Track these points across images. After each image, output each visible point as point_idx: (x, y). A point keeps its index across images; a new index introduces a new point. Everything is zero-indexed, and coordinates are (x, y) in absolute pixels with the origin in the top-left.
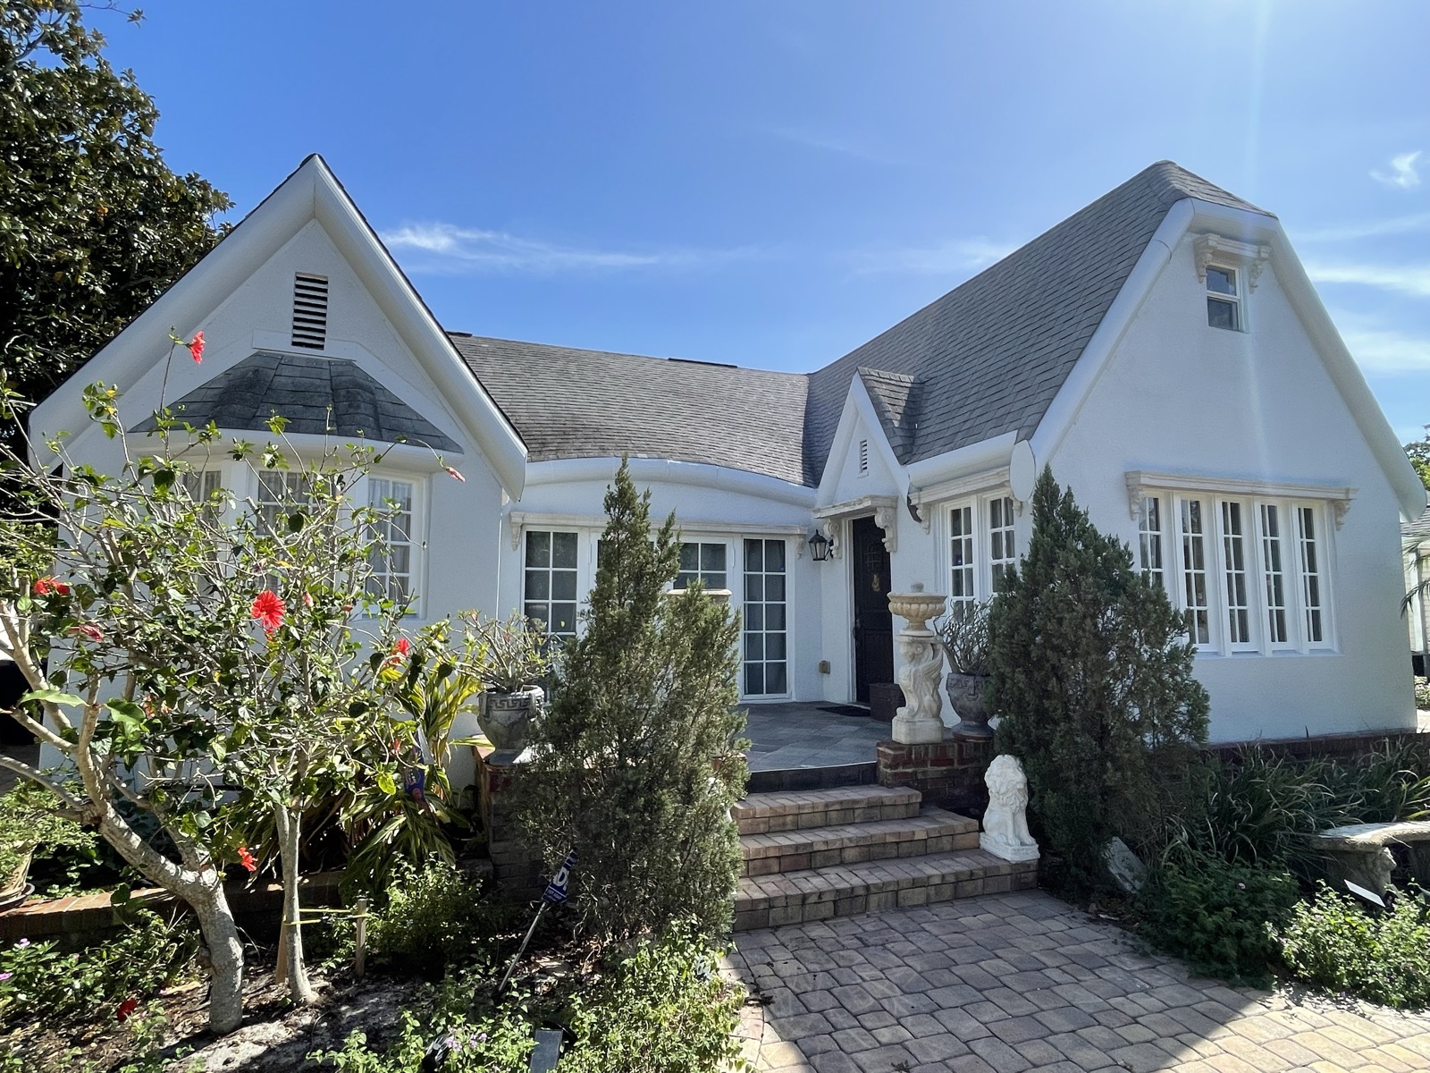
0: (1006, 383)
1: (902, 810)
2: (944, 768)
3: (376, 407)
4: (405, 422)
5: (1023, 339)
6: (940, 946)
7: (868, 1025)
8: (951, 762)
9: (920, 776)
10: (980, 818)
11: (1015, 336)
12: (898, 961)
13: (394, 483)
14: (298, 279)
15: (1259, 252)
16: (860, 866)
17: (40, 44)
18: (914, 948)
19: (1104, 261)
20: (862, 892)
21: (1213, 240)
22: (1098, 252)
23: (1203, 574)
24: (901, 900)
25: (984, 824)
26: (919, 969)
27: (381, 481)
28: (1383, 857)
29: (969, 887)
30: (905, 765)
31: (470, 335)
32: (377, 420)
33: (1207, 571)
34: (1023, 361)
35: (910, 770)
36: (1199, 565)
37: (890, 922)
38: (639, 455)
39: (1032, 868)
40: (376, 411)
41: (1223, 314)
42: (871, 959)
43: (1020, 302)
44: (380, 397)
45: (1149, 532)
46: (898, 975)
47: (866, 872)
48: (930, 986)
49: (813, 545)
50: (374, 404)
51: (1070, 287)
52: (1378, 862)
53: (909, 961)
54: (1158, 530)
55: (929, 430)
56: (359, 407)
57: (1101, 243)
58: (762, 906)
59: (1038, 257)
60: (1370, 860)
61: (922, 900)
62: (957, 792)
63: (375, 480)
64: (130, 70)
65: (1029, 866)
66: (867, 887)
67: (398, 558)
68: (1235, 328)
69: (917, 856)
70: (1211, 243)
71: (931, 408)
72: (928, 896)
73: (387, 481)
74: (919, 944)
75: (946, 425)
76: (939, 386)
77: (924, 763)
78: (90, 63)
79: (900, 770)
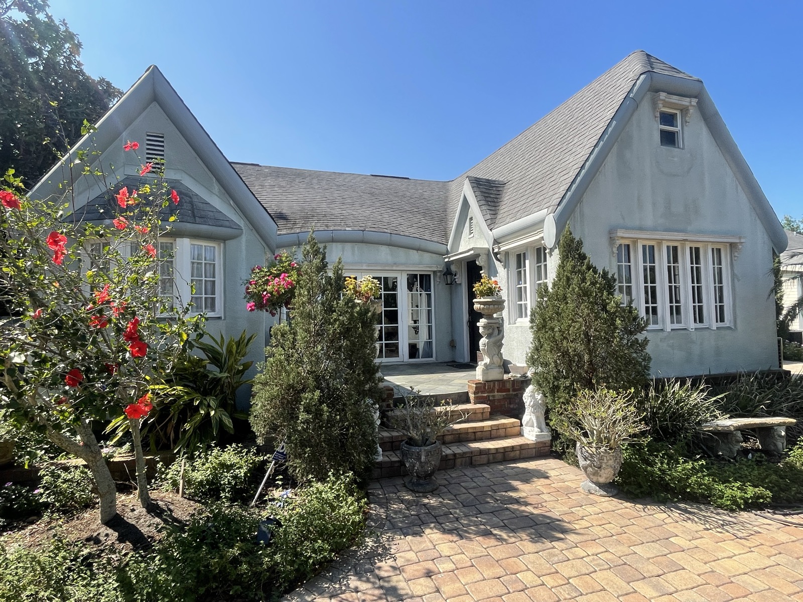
0: (545, 182)
1: (480, 415)
2: (504, 394)
3: (192, 205)
4: (210, 213)
5: (557, 156)
6: (489, 483)
7: (441, 521)
8: (508, 390)
9: (491, 398)
10: (521, 419)
11: (553, 155)
12: (464, 491)
13: (205, 246)
14: (148, 136)
15: (691, 102)
16: (452, 444)
17: (12, 7)
18: (475, 484)
19: (601, 110)
20: (451, 457)
21: (663, 95)
22: (599, 105)
23: (655, 287)
24: (473, 461)
25: (523, 422)
26: (475, 495)
27: (198, 245)
28: (735, 435)
29: (512, 454)
30: (482, 392)
31: (258, 165)
32: (193, 212)
33: (658, 285)
34: (555, 169)
35: (485, 395)
36: (653, 281)
37: (466, 473)
38: (347, 229)
39: (547, 445)
40: (193, 207)
41: (669, 139)
42: (451, 490)
43: (557, 136)
44: (195, 200)
45: (624, 264)
46: (462, 498)
47: (456, 447)
48: (478, 503)
49: (445, 276)
50: (191, 203)
51: (583, 126)
52: (734, 439)
53: (470, 491)
54: (629, 262)
55: (505, 210)
56: (183, 206)
57: (601, 100)
58: (397, 465)
59: (570, 109)
60: (729, 437)
61: (485, 461)
62: (512, 406)
63: (194, 245)
64: (64, 20)
65: (545, 443)
66: (455, 455)
67: (209, 287)
68: (677, 146)
69: (486, 439)
70: (661, 97)
71: (508, 198)
72: (489, 460)
73: (202, 246)
74: (478, 483)
75: (514, 206)
76: (513, 185)
77: (493, 391)
78: (41, 16)
79: (480, 395)
